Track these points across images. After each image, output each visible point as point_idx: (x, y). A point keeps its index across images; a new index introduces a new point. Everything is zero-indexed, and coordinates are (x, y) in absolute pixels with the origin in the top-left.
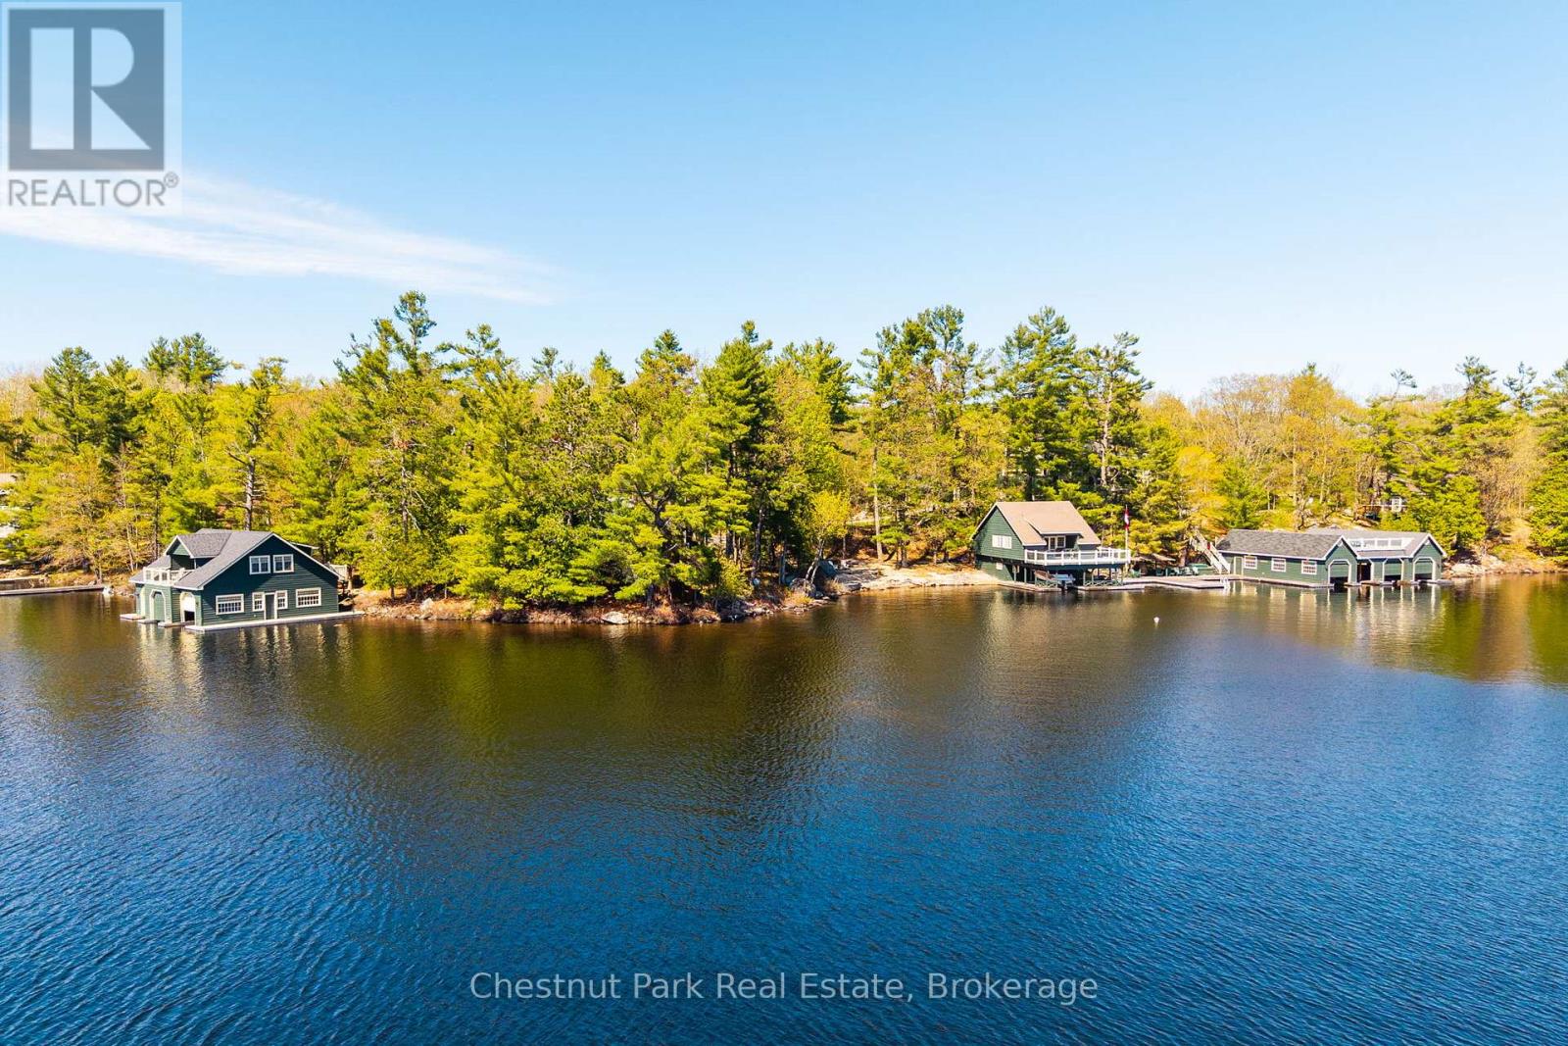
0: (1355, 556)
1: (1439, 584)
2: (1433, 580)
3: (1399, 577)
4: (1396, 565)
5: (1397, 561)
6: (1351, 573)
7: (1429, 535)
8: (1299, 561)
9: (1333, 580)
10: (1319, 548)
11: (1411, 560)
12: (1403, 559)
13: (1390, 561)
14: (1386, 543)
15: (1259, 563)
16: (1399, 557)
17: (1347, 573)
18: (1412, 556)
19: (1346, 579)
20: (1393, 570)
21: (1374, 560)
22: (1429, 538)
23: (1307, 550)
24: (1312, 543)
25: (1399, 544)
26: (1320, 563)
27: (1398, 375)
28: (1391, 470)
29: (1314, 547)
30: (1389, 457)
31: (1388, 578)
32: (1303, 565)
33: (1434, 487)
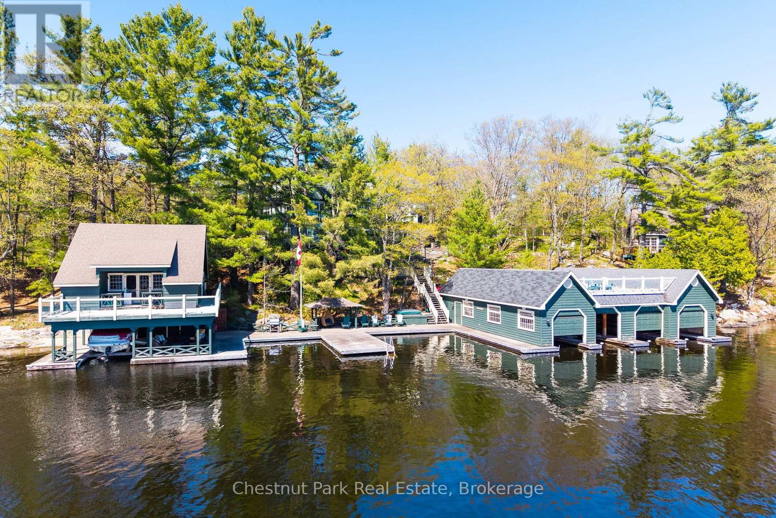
0: (593, 303)
1: (715, 343)
2: (706, 336)
3: (658, 333)
4: (655, 315)
5: (654, 310)
6: (586, 327)
7: (699, 272)
8: (514, 310)
9: (558, 341)
10: (539, 291)
11: (674, 309)
12: (663, 307)
13: (645, 311)
14: (637, 285)
15: (476, 310)
16: (656, 304)
17: (582, 329)
18: (675, 303)
19: (580, 338)
20: (649, 323)
21: (621, 309)
22: (698, 277)
23: (525, 294)
24: (532, 283)
25: (656, 285)
26: (540, 314)
27: (651, 96)
28: (646, 197)
29: (533, 288)
30: (643, 182)
31: (641, 336)
32: (519, 316)
33: (696, 218)
